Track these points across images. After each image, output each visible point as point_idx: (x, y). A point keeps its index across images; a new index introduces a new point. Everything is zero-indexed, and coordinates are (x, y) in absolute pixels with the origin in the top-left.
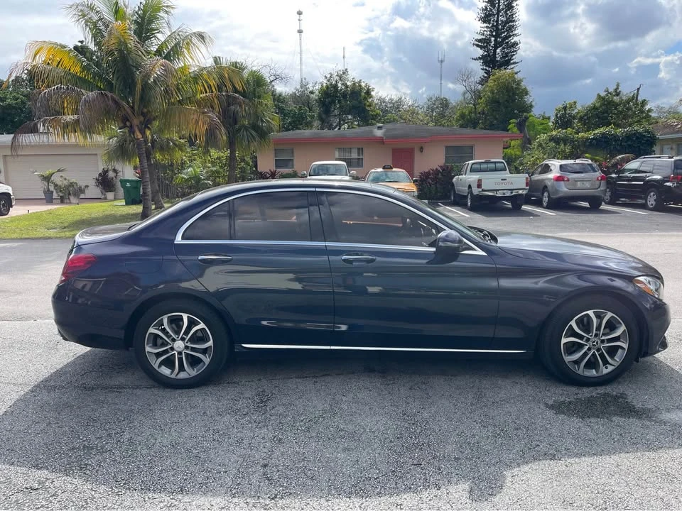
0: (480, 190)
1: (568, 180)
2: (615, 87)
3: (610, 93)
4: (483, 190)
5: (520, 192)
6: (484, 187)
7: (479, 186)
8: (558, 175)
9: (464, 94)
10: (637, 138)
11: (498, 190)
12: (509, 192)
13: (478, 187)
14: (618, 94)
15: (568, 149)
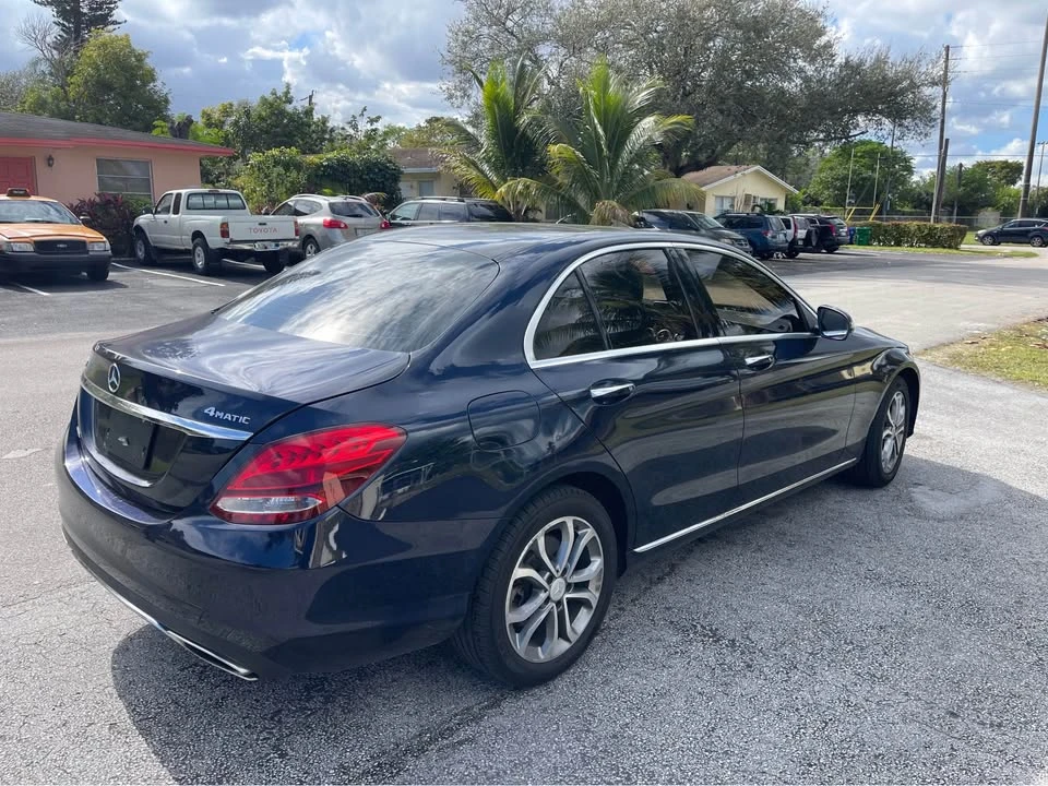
0: (228, 240)
1: (346, 226)
2: (285, 90)
3: (280, 98)
4: (232, 241)
5: (290, 244)
6: (232, 235)
7: (225, 234)
8: (329, 219)
9: (35, 63)
10: (380, 170)
11: (256, 241)
12: (273, 244)
13: (223, 236)
14: (290, 101)
15: (303, 178)
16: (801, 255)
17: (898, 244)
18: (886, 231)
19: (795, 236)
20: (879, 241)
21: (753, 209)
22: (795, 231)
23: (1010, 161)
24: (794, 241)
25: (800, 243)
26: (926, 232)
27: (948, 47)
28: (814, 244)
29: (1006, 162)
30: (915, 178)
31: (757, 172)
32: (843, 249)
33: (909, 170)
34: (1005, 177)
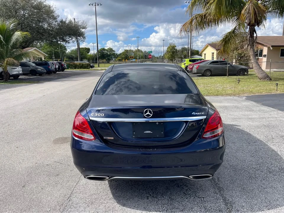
16: (57, 72)
17: (75, 68)
18: (72, 65)
19: (56, 67)
20: (70, 68)
21: (36, 60)
22: (56, 66)
23: (87, 47)
24: (56, 69)
25: (57, 69)
26: (81, 65)
27: (74, 19)
28: (61, 69)
29: (86, 48)
30: (67, 52)
31: (35, 49)
32: (66, 70)
33: (66, 49)
34: (87, 51)
